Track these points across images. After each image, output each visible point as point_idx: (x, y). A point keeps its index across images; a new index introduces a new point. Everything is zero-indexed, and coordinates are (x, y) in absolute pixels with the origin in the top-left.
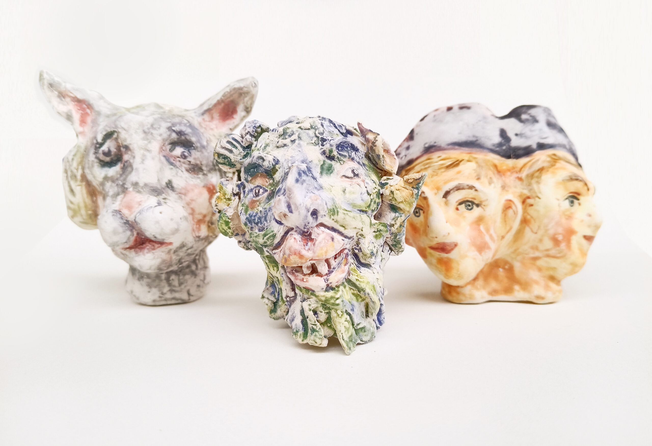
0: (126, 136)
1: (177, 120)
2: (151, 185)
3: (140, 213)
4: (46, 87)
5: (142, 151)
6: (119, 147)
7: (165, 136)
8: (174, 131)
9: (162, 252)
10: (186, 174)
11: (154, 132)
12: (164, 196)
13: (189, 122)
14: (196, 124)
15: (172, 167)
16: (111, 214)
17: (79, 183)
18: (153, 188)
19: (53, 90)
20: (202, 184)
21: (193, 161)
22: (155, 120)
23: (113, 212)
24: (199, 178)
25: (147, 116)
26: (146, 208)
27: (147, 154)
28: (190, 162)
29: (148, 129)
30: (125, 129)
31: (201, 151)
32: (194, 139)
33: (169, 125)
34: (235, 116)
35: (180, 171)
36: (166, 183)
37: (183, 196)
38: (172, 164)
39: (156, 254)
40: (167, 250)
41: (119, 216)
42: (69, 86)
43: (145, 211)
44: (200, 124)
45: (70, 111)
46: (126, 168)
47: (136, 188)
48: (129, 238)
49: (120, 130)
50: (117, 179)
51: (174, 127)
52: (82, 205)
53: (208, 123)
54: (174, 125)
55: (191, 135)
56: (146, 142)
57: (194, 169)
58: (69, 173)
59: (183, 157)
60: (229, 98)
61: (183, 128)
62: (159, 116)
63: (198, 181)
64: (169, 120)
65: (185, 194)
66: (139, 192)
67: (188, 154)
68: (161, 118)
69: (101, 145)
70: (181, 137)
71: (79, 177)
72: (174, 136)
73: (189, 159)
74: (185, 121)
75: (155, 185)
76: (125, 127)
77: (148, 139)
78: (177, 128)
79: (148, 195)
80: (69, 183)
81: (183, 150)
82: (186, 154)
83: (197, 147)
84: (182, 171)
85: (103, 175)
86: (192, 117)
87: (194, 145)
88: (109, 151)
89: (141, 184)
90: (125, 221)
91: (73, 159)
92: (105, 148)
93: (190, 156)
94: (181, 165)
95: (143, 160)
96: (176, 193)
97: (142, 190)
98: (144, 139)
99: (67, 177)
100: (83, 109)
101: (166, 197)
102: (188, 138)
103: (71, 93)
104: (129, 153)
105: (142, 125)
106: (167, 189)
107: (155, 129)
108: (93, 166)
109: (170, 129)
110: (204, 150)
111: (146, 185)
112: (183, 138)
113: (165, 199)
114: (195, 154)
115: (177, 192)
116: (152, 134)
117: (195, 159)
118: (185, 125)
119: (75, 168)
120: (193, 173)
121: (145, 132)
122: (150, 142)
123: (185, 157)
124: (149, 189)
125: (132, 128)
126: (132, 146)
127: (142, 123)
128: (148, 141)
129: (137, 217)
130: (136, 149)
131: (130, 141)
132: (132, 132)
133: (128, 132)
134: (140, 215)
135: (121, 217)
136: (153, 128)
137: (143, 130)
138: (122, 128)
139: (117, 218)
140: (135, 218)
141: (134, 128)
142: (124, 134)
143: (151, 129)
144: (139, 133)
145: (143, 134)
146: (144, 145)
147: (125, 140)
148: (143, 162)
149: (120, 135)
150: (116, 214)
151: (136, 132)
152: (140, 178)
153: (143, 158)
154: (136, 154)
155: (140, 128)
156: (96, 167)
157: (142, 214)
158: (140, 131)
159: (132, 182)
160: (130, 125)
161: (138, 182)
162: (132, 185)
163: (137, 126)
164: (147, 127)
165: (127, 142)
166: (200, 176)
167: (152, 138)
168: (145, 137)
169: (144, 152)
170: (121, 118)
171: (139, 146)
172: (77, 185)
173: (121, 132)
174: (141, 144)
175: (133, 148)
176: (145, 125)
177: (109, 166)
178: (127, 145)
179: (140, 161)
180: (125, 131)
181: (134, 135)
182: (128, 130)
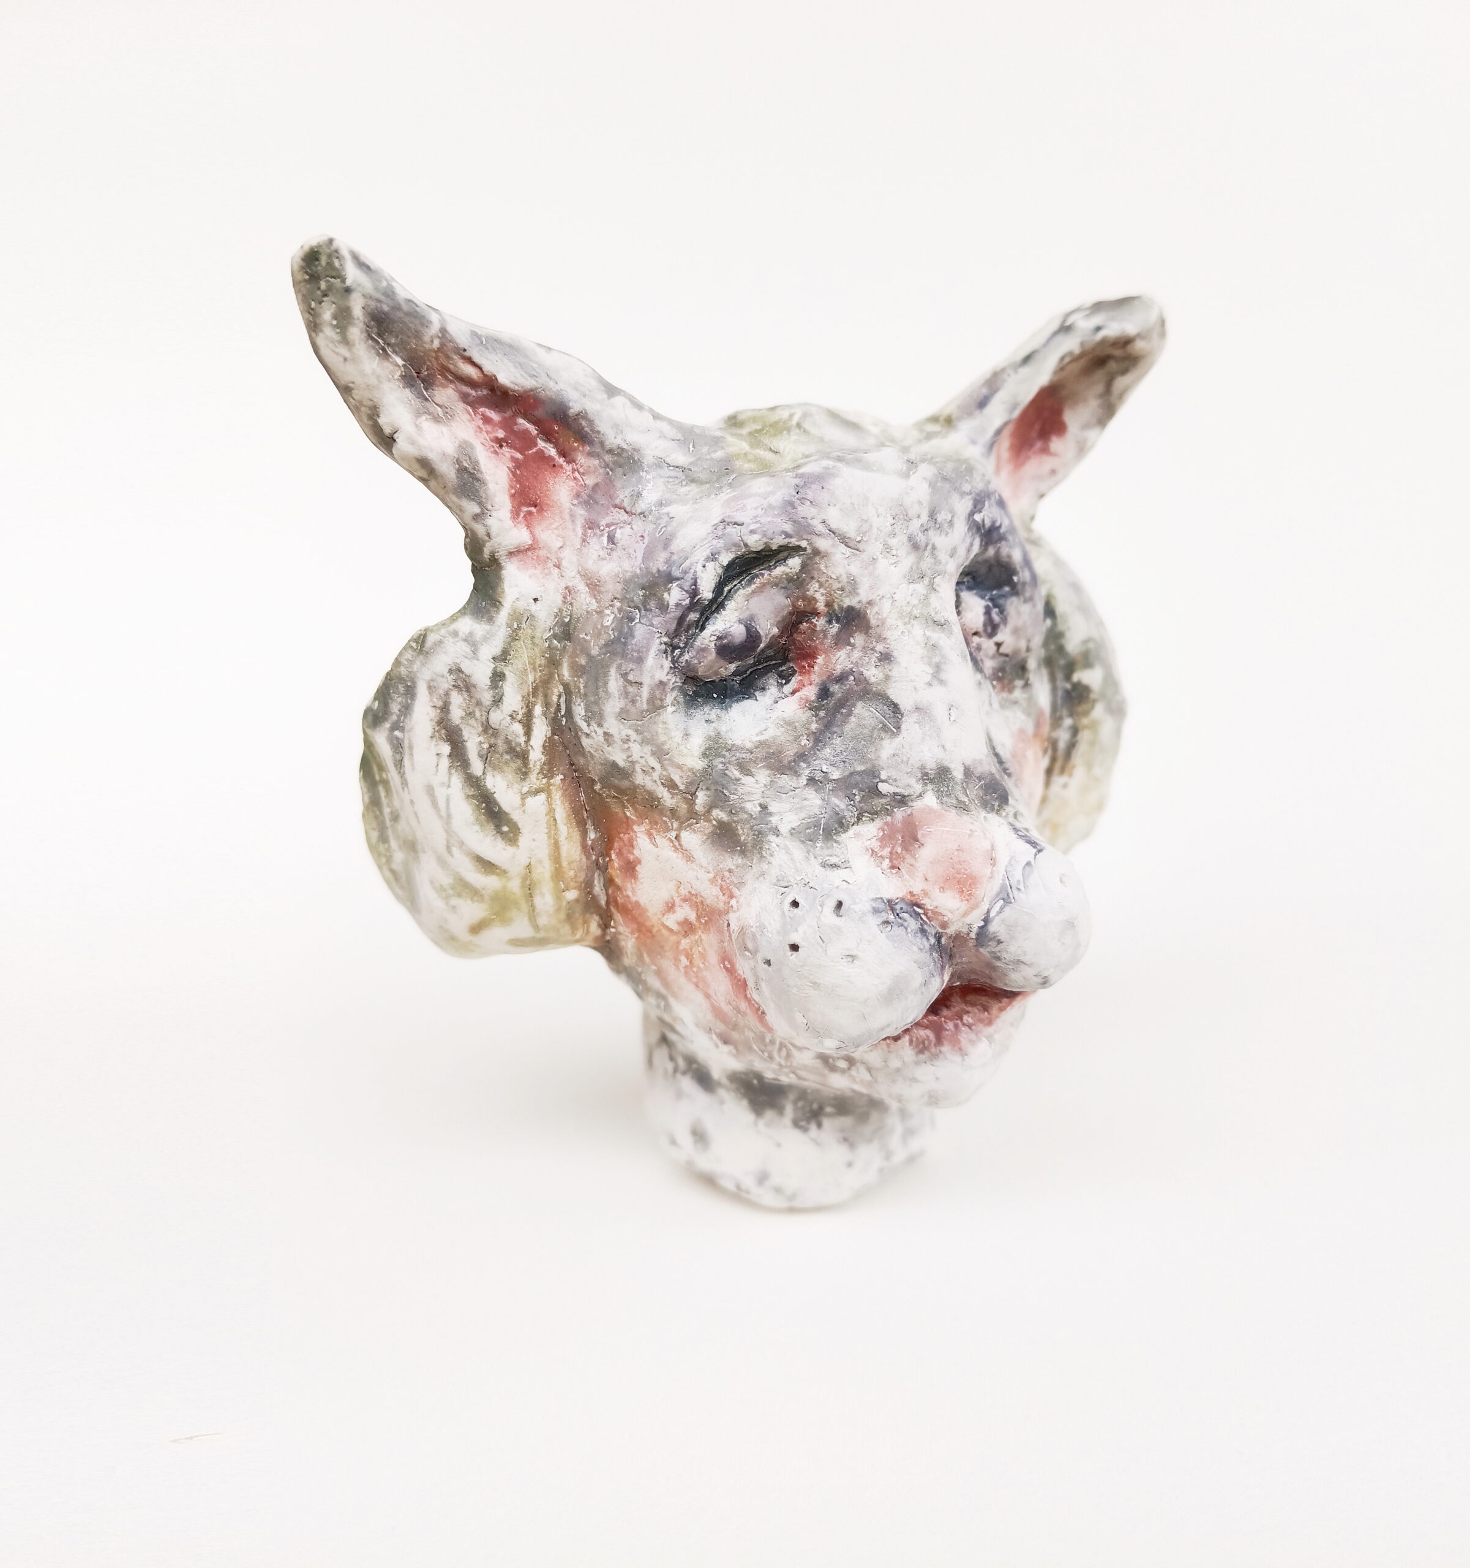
0: (855, 569)
1: (979, 482)
2: (979, 770)
3: (1003, 896)
4: (356, 332)
5: (918, 630)
6: (792, 619)
7: (962, 553)
8: (977, 528)
11: (937, 540)
12: (1013, 807)
15: (979, 676)
17: (535, 780)
19: (384, 349)
20: (1031, 725)
21: (1007, 643)
22: (932, 487)
23: (877, 911)
25: (904, 475)
26: (1017, 874)
28: (1000, 645)
29: (923, 529)
30: (844, 540)
31: (1031, 599)
32: (1016, 554)
33: (970, 503)
34: (1055, 446)
35: (991, 690)
39: (997, 1037)
46: (842, 703)
47: (945, 793)
50: (802, 756)
51: (977, 511)
52: (544, 871)
54: (977, 502)
55: (1010, 538)
57: (1004, 670)
58: (473, 742)
59: (989, 630)
61: (996, 514)
62: (936, 470)
63: (1019, 713)
64: (962, 486)
66: (960, 806)
67: (999, 614)
68: (943, 479)
69: (706, 609)
70: (986, 550)
71: (536, 755)
72: (974, 548)
73: (997, 637)
75: (986, 768)
76: (849, 527)
78: (982, 516)
79: (982, 814)
80: (474, 783)
81: (988, 604)
82: (993, 616)
83: (1022, 584)
85: (697, 742)
87: (1015, 579)
88: (753, 637)
90: (933, 941)
91: (498, 677)
92: (728, 623)
93: (1005, 623)
95: (938, 668)
97: (964, 798)
100: (523, 442)
102: (1004, 551)
104: (858, 639)
105: (901, 514)
107: (940, 528)
108: (656, 706)
109: (969, 521)
110: (1036, 595)
111: (967, 773)
112: (992, 551)
113: (1016, 814)
114: (1016, 612)
118: (995, 499)
121: (914, 545)
123: (992, 630)
124: (977, 787)
125: (875, 531)
126: (876, 609)
127: (901, 505)
128: (924, 584)
129: (994, 917)
130: (889, 622)
131: (872, 588)
132: (873, 548)
133: (861, 549)
134: (1007, 909)
135: (922, 925)
136: (936, 523)
137: (910, 538)
138: (832, 535)
139: (907, 933)
140: (987, 920)
141: (879, 533)
142: (846, 562)
143: (930, 528)
144: (897, 550)
145: (908, 553)
146: (915, 602)
147: (848, 588)
148: (943, 676)
149: (826, 567)
150: (898, 915)
151: (887, 549)
152: (947, 747)
153: (937, 659)
154: (893, 643)
155: (896, 531)
156: (670, 709)
157: (1013, 900)
158: (899, 542)
159: (925, 768)
160: (865, 517)
161: (946, 763)
162: (926, 784)
163: (887, 521)
164: (920, 522)
165: (858, 594)
166: (1018, 694)
167: (933, 567)
168: (914, 568)
169: (928, 633)
170: (823, 488)
171: (901, 607)
172: (525, 790)
173: (830, 550)
174: (908, 600)
175: (878, 619)
176: (910, 515)
177: (715, 696)
178: (858, 606)
179: (927, 673)
180: (849, 547)
181: (883, 563)
182: (859, 542)
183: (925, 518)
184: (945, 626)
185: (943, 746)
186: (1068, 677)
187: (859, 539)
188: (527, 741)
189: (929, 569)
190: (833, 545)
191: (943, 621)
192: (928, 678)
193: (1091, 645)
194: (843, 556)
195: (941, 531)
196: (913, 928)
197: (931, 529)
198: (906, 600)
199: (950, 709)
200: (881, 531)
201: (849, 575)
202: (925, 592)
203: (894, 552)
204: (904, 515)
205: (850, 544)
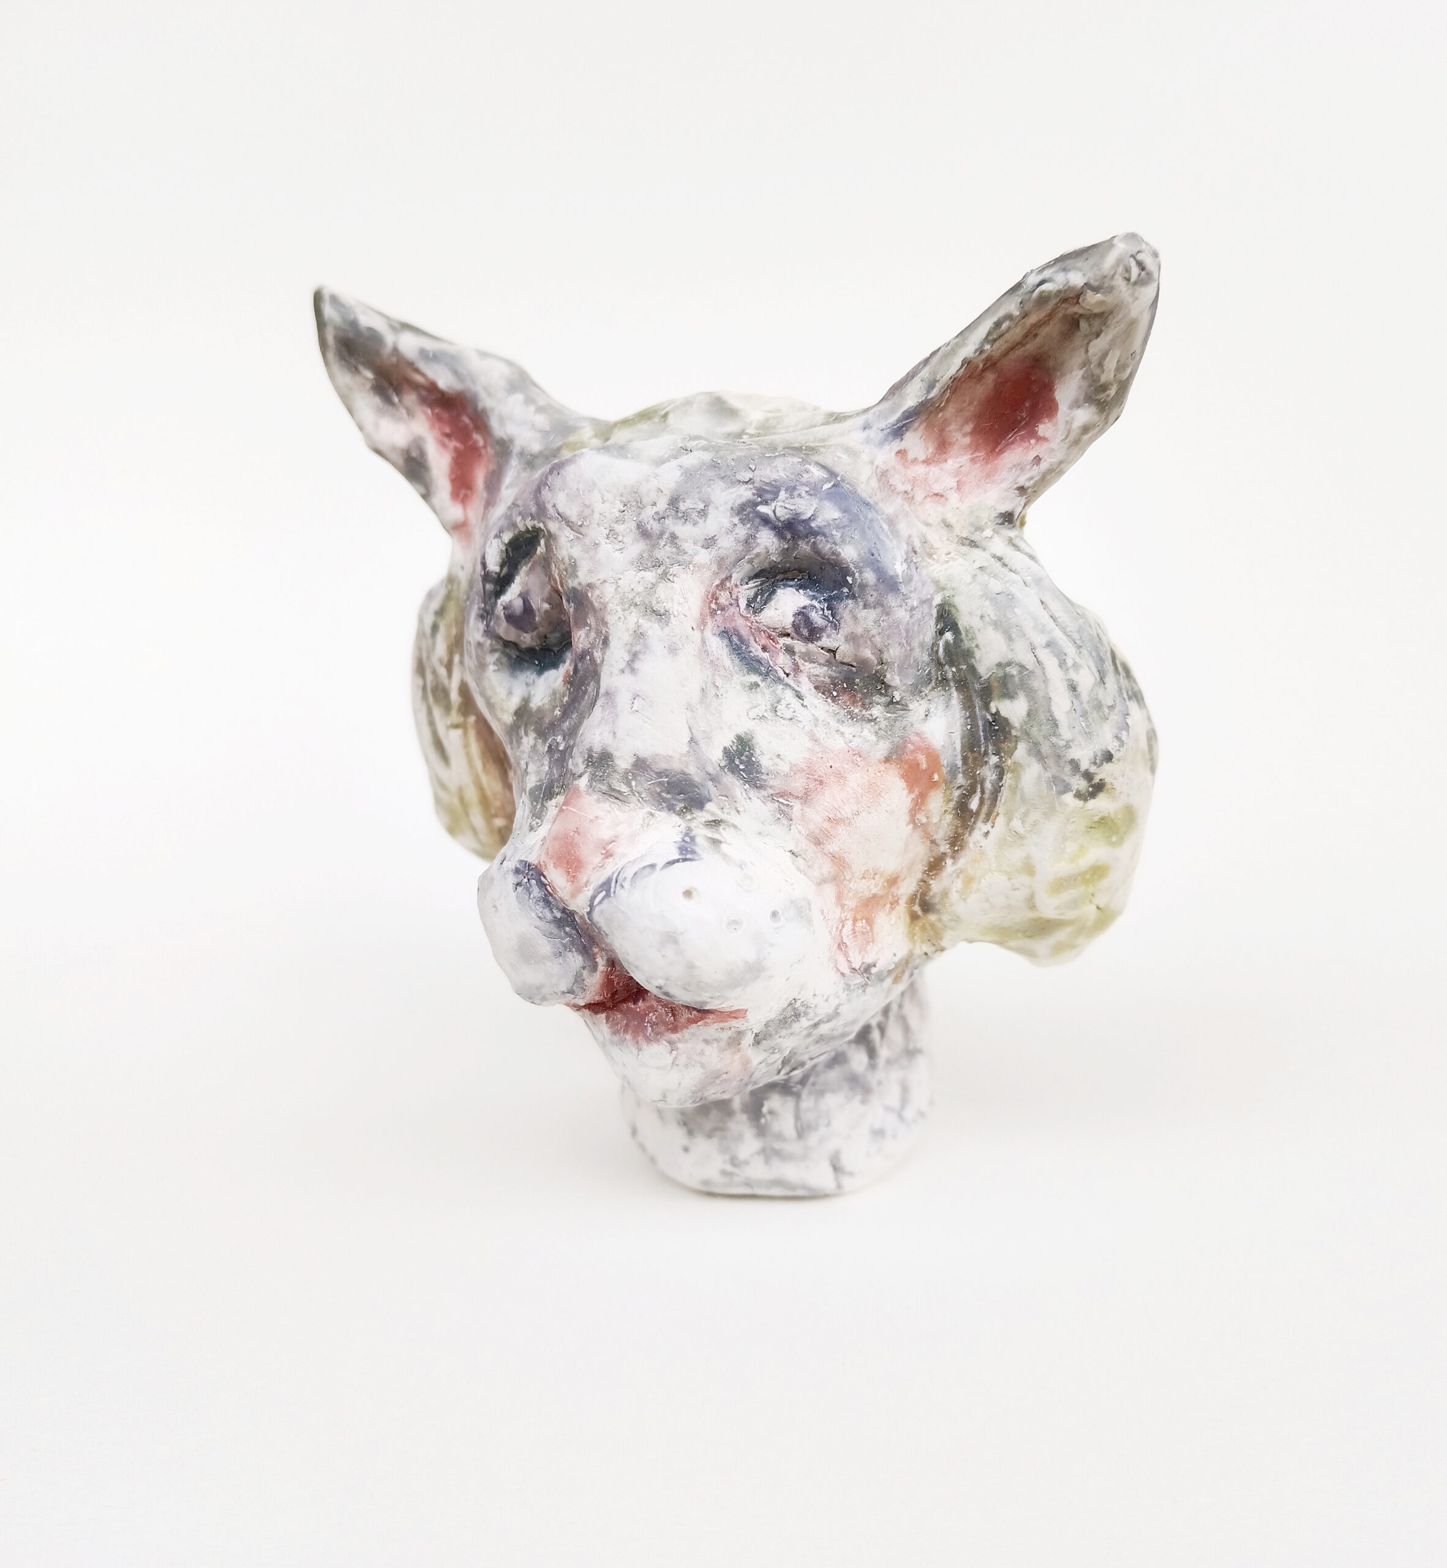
0: (576, 552)
1: (779, 470)
2: (663, 766)
3: (606, 887)
4: (332, 356)
5: (634, 618)
6: (555, 596)
7: (728, 544)
8: (765, 520)
9: (706, 1041)
10: (819, 706)
11: (682, 530)
12: (713, 814)
13: (833, 474)
14: (864, 482)
15: (755, 678)
16: (512, 879)
17: (455, 717)
18: (667, 776)
19: (355, 366)
20: (883, 748)
21: (845, 651)
22: (689, 474)
23: (517, 871)
24: (872, 720)
25: (660, 462)
26: (629, 873)
27: (652, 628)
28: (833, 652)
29: (660, 518)
30: (569, 524)
31: (879, 604)
32: (849, 553)
33: (745, 494)
34: (1044, 428)
35: (789, 695)
36: (726, 751)
37: (797, 806)
38: (752, 664)
39: (680, 1045)
40: (725, 1035)
41: (536, 892)
42: (408, 344)
43: (626, 884)
44: (883, 476)
45: (418, 443)
46: (582, 681)
47: (601, 780)
48: (578, 979)
49: (553, 526)
50: (553, 725)
51: (766, 503)
53: (920, 470)
54: (767, 493)
55: (837, 535)
56: (650, 576)
57: (849, 680)
58: (429, 678)
59: (805, 632)
60: (1020, 343)
61: (806, 507)
62: (707, 457)
63: (867, 732)
64: (748, 475)
65: (806, 798)
66: (613, 794)
67: (825, 617)
68: (714, 465)
69: (502, 582)
70: (795, 546)
71: (455, 698)
72: (767, 542)
73: (825, 641)
74: (817, 473)
75: (676, 765)
76: (572, 513)
77: (658, 564)
78: (779, 508)
79: (648, 809)
80: (430, 712)
81: (805, 601)
82: (816, 618)
83: (863, 586)
84: (799, 696)
85: (515, 702)
86: (848, 450)
87: (850, 579)
88: (528, 609)
89: (623, 762)
90: (559, 915)
91: (435, 628)
92: (512, 595)
93: (836, 627)
94: (797, 669)
95: (635, 656)
96: (764, 793)
97: (624, 788)
98: (641, 564)
99: (424, 688)
100: (461, 434)
101: (721, 816)
102: (825, 547)
103: (417, 371)
104: (591, 621)
105: (634, 501)
106: (729, 779)
107: (685, 517)
108: (482, 666)
109: (747, 512)
110: (892, 601)
111: (640, 765)
112: (804, 547)
113: (715, 823)
114: (855, 618)
115: (771, 791)
116: (673, 537)
117: (852, 638)
118: (814, 490)
119: (441, 661)
120: (846, 698)
121: (644, 533)
122: (664, 576)
123: (813, 633)
124: (653, 782)
125: (596, 516)
126: (597, 592)
127: (636, 492)
128: (656, 573)
129: (596, 905)
130: (610, 606)
131: (590, 571)
132: (596, 532)
133: (584, 533)
134: (606, 901)
135: (545, 895)
136: (677, 512)
137: (639, 526)
138: (560, 518)
139: (529, 898)
140: (591, 906)
141: (603, 518)
142: (569, 544)
143: (668, 516)
144: (623, 536)
145: (637, 540)
146: (640, 589)
147: (570, 570)
148: (637, 665)
149: (556, 549)
150: (529, 880)
151: (612, 534)
152: (618, 735)
153: (637, 648)
154: (611, 627)
155: (626, 518)
156: (492, 668)
157: (612, 895)
158: (627, 529)
159: (592, 750)
160: (587, 503)
161: (611, 750)
162: (588, 766)
163: (615, 507)
164: (655, 509)
165: (577, 576)
166: (877, 711)
167: (674, 557)
168: (646, 555)
169: (641, 621)
170: (559, 474)
171: (624, 593)
172: (449, 723)
173: (558, 533)
174: (632, 586)
175: (601, 603)
176: (645, 501)
177: (537, 662)
178: (579, 588)
179: (624, 660)
180: (573, 530)
181: (606, 548)
182: (581, 526)
183: (662, 505)
184: (663, 617)
185: (614, 733)
186: (986, 707)
187: (580, 523)
188: (450, 684)
189: (668, 558)
190: (560, 529)
191: (662, 611)
192: (623, 665)
193: (1013, 671)
194: (567, 539)
195: (686, 520)
196: (535, 895)
197: (670, 518)
198: (629, 587)
199: (635, 699)
200: (605, 517)
201: (570, 558)
202: (654, 581)
203: (620, 538)
204: (637, 502)
205: (574, 528)
